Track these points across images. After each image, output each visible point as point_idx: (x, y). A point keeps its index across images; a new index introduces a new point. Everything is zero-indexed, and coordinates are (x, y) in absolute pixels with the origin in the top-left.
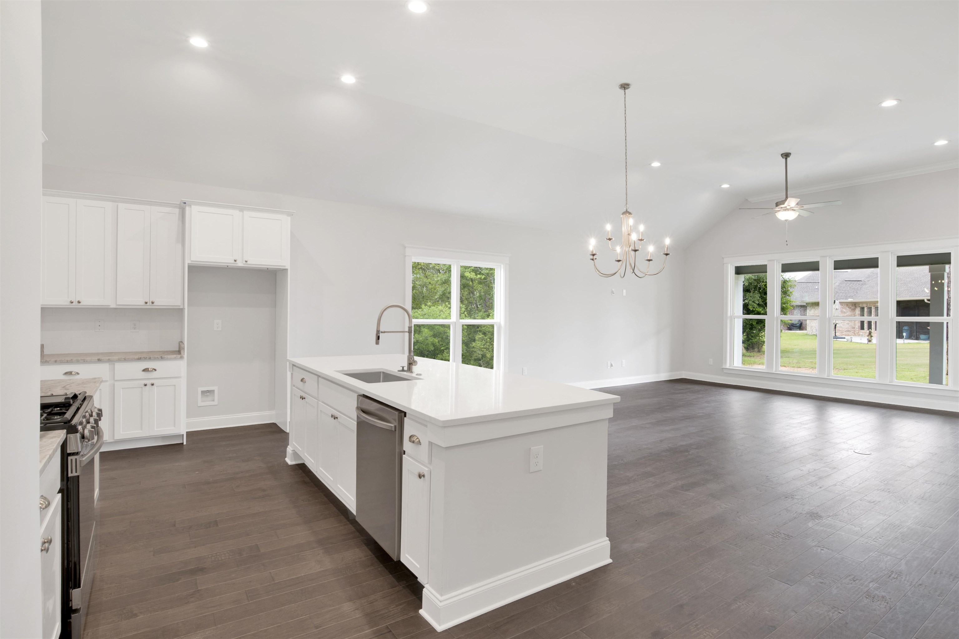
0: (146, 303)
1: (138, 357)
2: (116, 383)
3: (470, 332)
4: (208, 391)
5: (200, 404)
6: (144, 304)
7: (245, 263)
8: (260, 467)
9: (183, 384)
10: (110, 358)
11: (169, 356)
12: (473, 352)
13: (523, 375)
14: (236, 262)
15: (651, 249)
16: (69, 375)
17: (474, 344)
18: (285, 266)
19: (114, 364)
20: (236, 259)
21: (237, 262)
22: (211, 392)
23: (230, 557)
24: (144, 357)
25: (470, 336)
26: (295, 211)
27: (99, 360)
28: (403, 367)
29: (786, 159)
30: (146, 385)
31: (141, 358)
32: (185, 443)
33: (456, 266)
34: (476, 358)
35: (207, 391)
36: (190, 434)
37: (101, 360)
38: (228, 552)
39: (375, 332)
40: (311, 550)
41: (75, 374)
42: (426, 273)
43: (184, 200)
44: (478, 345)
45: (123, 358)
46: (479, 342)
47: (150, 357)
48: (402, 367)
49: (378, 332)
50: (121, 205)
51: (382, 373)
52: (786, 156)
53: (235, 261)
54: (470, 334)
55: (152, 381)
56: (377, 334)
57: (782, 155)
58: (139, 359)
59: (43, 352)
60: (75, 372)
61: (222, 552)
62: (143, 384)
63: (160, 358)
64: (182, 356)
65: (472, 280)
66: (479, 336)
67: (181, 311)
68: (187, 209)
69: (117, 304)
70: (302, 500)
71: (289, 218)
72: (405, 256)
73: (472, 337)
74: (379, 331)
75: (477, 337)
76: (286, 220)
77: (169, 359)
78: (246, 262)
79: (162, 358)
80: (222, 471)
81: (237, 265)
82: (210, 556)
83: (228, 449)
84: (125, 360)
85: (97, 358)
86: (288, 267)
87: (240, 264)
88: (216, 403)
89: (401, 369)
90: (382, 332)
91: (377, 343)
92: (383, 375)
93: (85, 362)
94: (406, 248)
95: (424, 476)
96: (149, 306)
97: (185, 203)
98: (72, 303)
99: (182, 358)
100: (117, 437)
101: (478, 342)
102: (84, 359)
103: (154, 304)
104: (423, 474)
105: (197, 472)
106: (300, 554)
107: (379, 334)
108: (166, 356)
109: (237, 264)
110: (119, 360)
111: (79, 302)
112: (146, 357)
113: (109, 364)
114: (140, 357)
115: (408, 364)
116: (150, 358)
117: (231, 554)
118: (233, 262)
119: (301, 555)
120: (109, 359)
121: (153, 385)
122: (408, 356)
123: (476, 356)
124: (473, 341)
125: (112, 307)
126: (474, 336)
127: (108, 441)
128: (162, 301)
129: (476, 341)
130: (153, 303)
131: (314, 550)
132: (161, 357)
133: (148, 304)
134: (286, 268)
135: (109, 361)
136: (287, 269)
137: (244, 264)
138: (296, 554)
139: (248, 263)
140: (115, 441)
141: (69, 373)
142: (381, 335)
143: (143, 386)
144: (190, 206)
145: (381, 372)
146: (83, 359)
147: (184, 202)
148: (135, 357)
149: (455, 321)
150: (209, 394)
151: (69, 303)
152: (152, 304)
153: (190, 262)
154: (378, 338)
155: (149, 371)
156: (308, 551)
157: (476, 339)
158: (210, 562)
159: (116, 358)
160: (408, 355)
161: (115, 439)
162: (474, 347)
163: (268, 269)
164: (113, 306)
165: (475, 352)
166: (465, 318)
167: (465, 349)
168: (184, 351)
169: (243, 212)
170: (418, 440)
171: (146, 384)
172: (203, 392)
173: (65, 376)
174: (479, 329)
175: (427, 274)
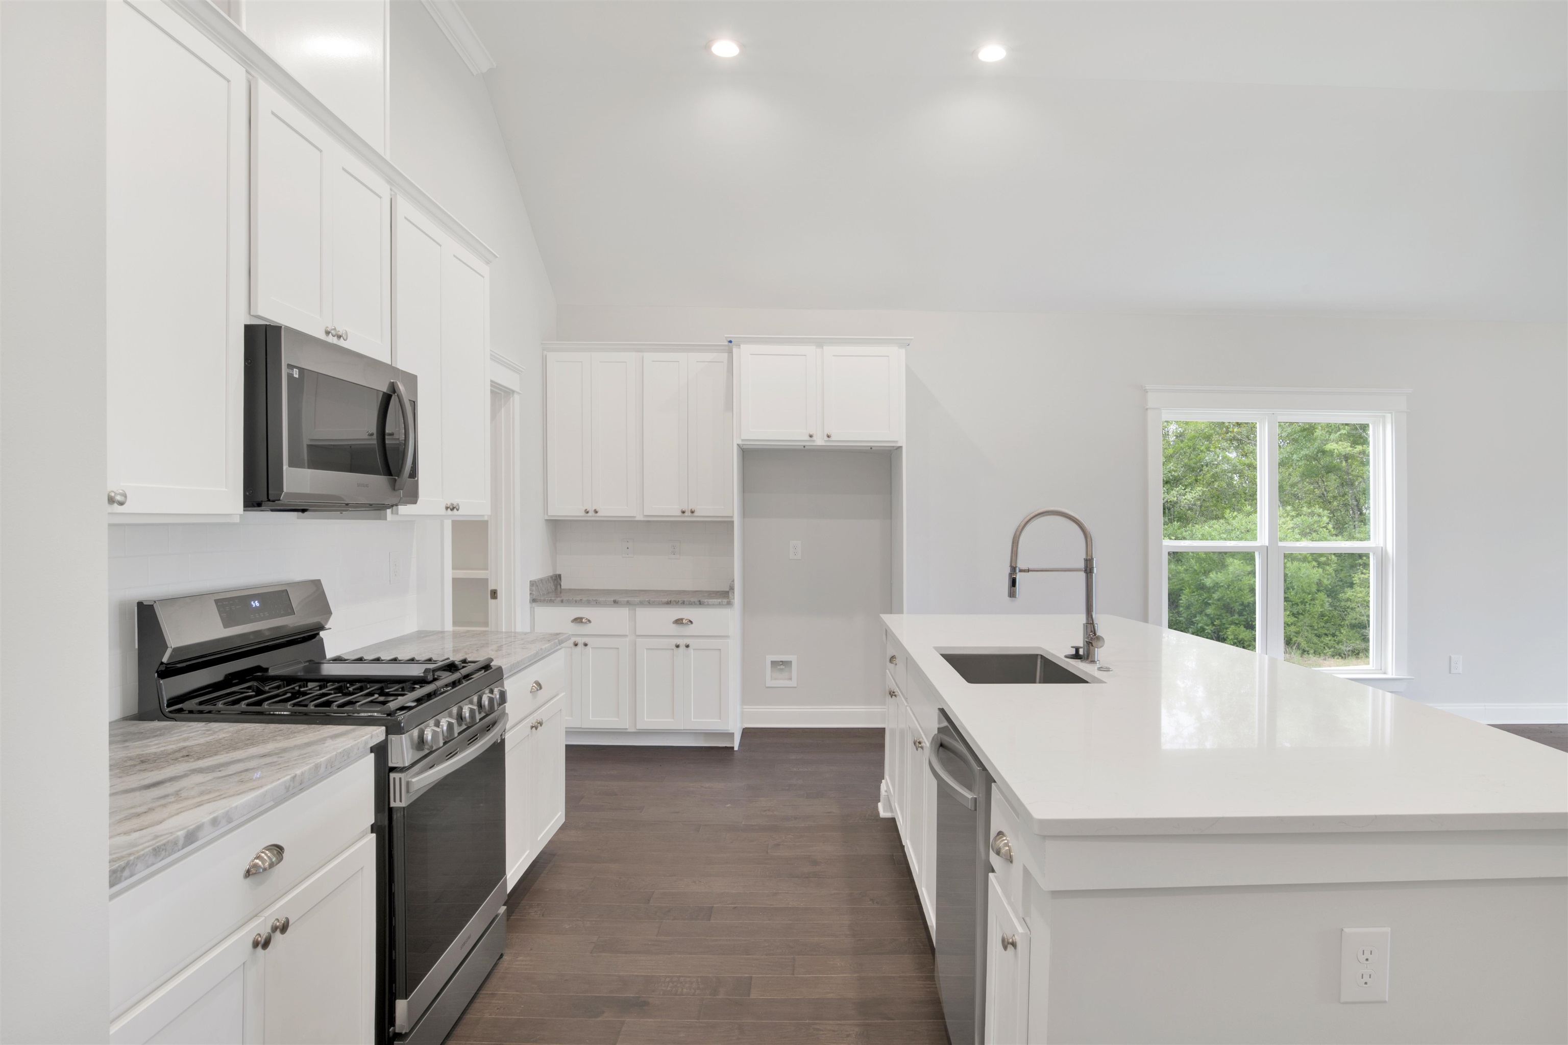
0: (683, 512)
1: (666, 600)
2: (639, 640)
3: (1341, 567)
4: (783, 663)
5: (769, 683)
6: (679, 514)
7: (827, 439)
8: (830, 813)
9: (733, 650)
10: (629, 599)
11: (711, 601)
12: (1349, 610)
13: (1450, 673)
14: (812, 439)
16: (579, 622)
17: (1349, 593)
18: (896, 442)
19: (635, 610)
20: (811, 433)
21: (814, 438)
22: (786, 664)
23: (698, 992)
24: (674, 601)
25: (1342, 575)
26: (913, 338)
27: (615, 602)
28: (1077, 650)
30: (678, 646)
31: (670, 602)
32: (736, 748)
33: (1267, 423)
34: (1354, 621)
35: (781, 661)
36: (747, 733)
37: (617, 603)
38: (699, 980)
39: (1008, 570)
40: (839, 1022)
41: (586, 623)
42: (1244, 448)
43: (730, 336)
44: (1359, 595)
45: (647, 600)
46: (1363, 589)
47: (684, 601)
49: (1013, 569)
50: (649, 356)
51: (1039, 657)
53: (811, 436)
54: (1342, 570)
55: (687, 641)
56: (1011, 574)
58: (669, 603)
59: (559, 586)
60: (587, 619)
61: (689, 977)
62: (675, 643)
63: (698, 603)
64: (730, 601)
65: (1346, 457)
66: (1363, 576)
67: (727, 525)
68: (735, 350)
69: (645, 514)
70: (871, 900)
71: (903, 351)
72: (1147, 409)
73: (1346, 577)
74: (1016, 567)
75: (1355, 579)
76: (897, 356)
77: (711, 605)
78: (828, 436)
79: (700, 604)
80: (765, 811)
81: (815, 444)
82: (668, 980)
83: (795, 770)
84: (650, 604)
85: (612, 599)
86: (902, 442)
87: (819, 441)
88: (793, 683)
89: (1073, 652)
90: (1021, 571)
91: (1012, 594)
92: (1041, 662)
93: (597, 603)
94: (1147, 392)
95: (1014, 944)
96: (687, 518)
97: (730, 342)
98: (587, 512)
99: (729, 604)
100: (641, 726)
101: (1358, 589)
102: (597, 600)
103: (695, 514)
104: (1011, 940)
105: (728, 805)
106: (816, 1024)
107: (1016, 574)
108: (706, 600)
109: (814, 441)
110: (642, 604)
111: (596, 512)
112: (677, 600)
113: (629, 610)
114: (669, 600)
115: (1085, 643)
116: (683, 603)
117: (701, 986)
118: (808, 438)
119: (815, 1026)
120: (628, 602)
121: (687, 646)
122: (1084, 624)
123: (1356, 619)
124: (1348, 587)
125: (637, 519)
126: (1350, 576)
127: (628, 731)
128: (707, 509)
129: (1355, 586)
130: (692, 512)
131: (843, 1022)
132: (700, 601)
133: (686, 514)
134: (899, 445)
135: (628, 603)
136: (900, 447)
137: (826, 441)
138: (807, 1021)
139: (833, 438)
140: (638, 731)
141: (579, 620)
142: (1019, 577)
143: (674, 647)
144: (738, 346)
145: (1037, 655)
146: (595, 600)
147: (729, 340)
148: (663, 600)
149: (1267, 545)
150: (784, 667)
151: (583, 514)
152: (692, 514)
153: (740, 442)
154: (1013, 583)
155: (683, 623)
156: (831, 1022)
157: (1355, 582)
158: (661, 993)
159: (637, 600)
160: (1085, 622)
161: (637, 728)
162: (1348, 600)
163: (871, 448)
164: (639, 518)
165: (1352, 609)
166: (1329, 538)
167: (1328, 602)
168: (734, 593)
169: (823, 348)
170: (1007, 848)
171: (678, 644)
172: (774, 664)
173: (573, 623)
174: (1363, 561)
175: (1248, 450)
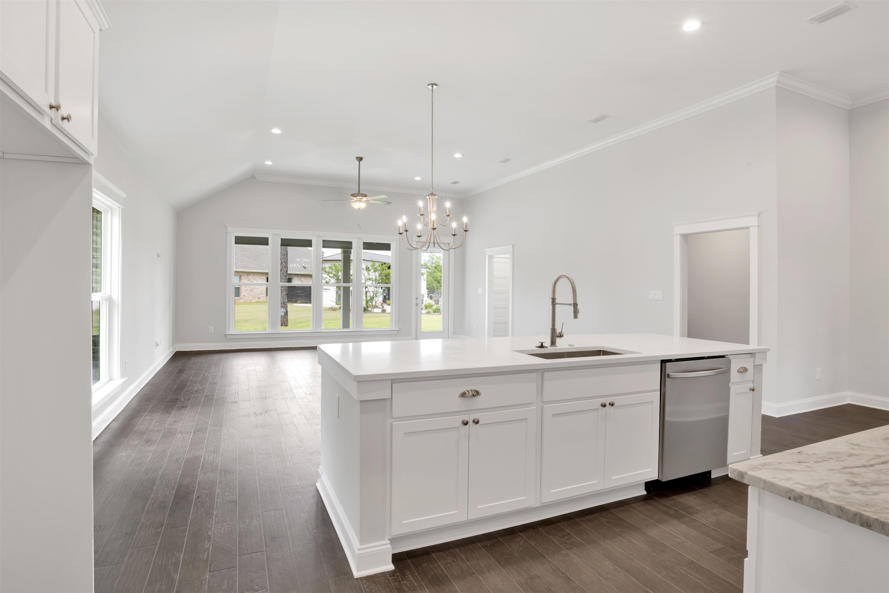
14: (51, 113)
15: (419, 226)
29: (359, 162)
48: (540, 343)
52: (360, 159)
57: (357, 158)
76: (97, 36)
89: (540, 345)
104: (753, 389)
118: (48, 110)
134: (90, 160)
